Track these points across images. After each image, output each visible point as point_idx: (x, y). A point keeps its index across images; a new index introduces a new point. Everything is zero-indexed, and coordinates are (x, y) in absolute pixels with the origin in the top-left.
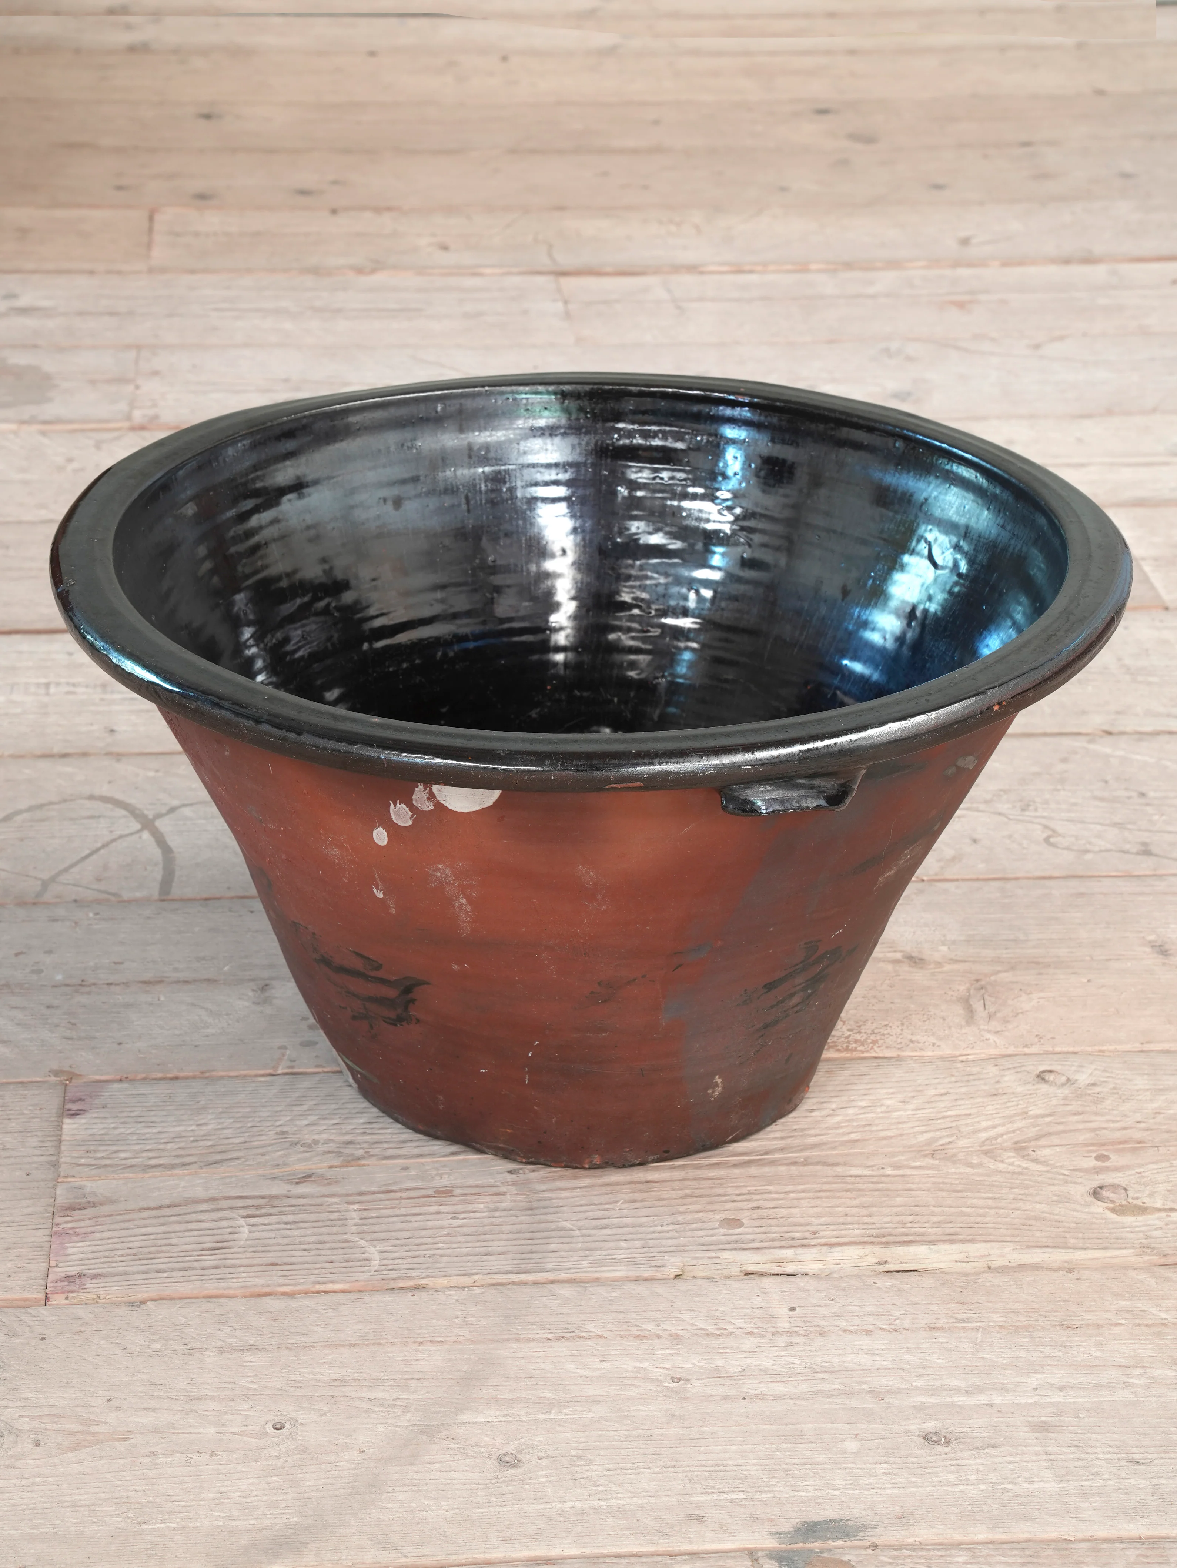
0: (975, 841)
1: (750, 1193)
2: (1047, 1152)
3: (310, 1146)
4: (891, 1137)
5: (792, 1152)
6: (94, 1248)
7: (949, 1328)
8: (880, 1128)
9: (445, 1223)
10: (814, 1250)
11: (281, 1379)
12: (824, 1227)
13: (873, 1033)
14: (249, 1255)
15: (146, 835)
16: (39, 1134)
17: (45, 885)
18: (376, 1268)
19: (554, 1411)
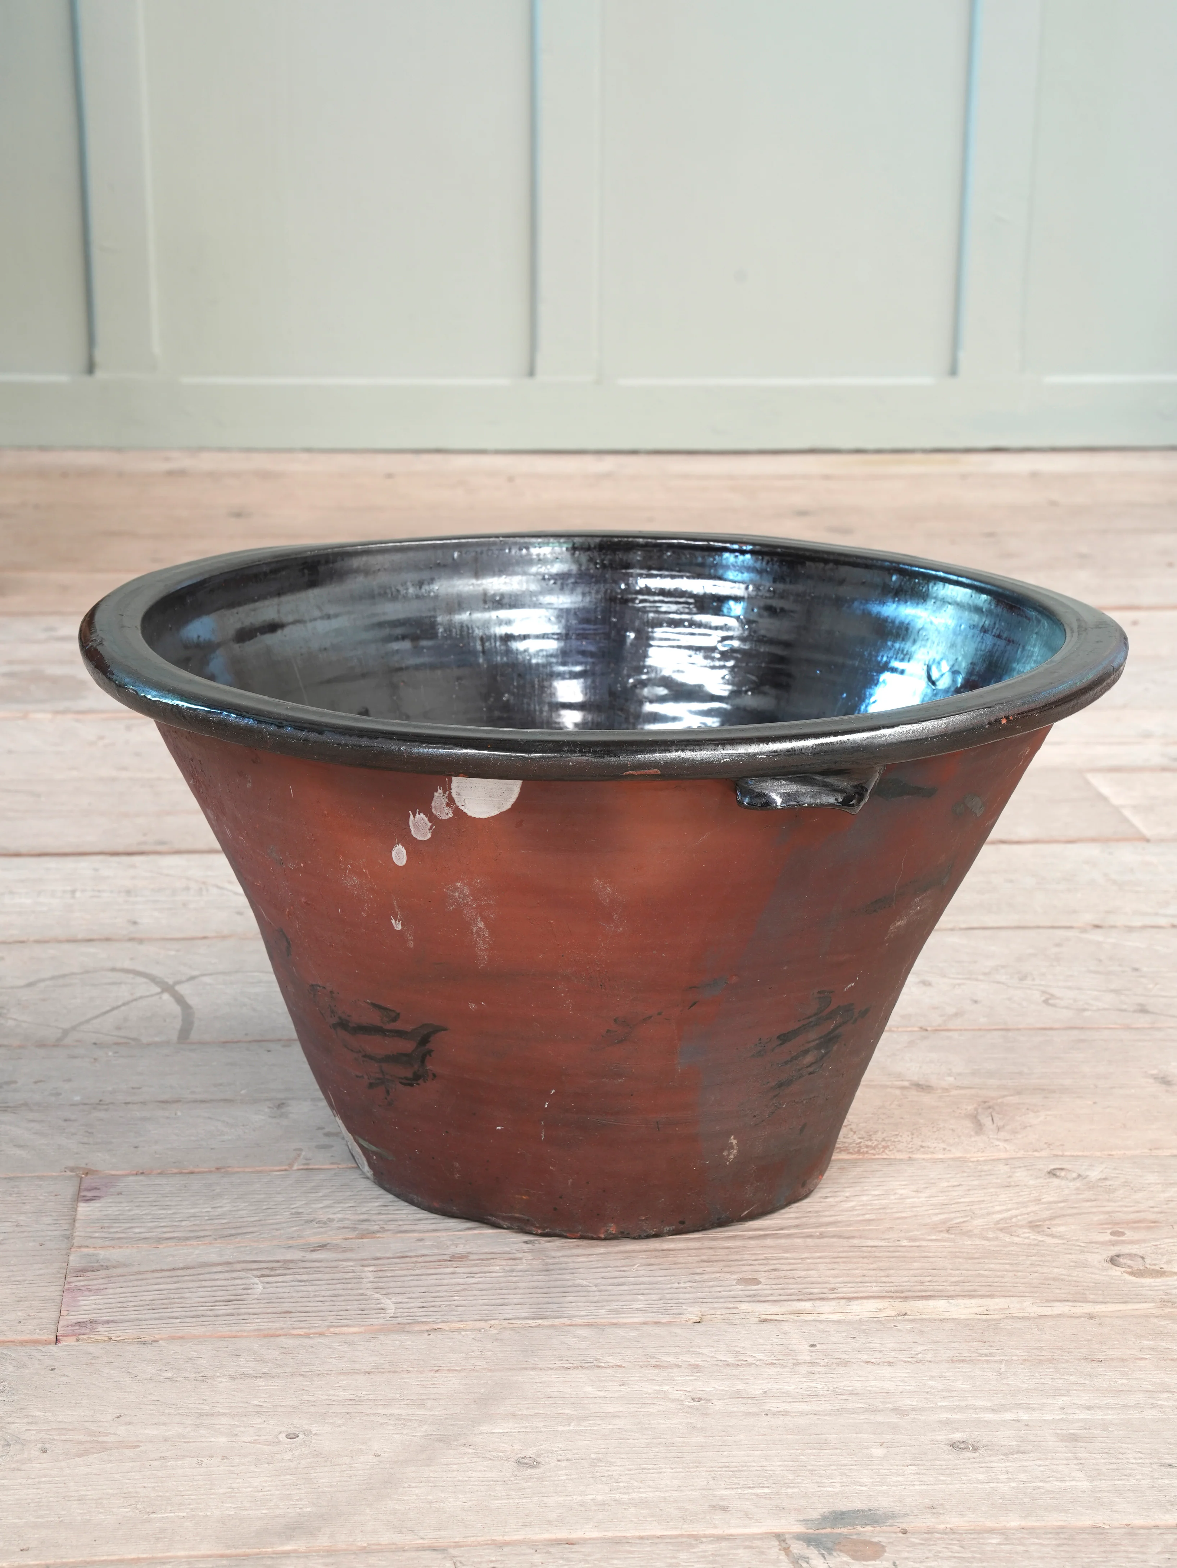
0: (976, 1002)
1: (766, 1259)
2: (1062, 1229)
3: (325, 1223)
4: (906, 1218)
5: (807, 1228)
6: (106, 1301)
7: (972, 1361)
8: (894, 1210)
9: (461, 1281)
10: (833, 1303)
11: (295, 1399)
12: (842, 1285)
13: (884, 1140)
14: (263, 1306)
15: (166, 996)
16: (54, 1214)
17: (66, 1033)
18: (391, 1315)
19: (573, 1424)
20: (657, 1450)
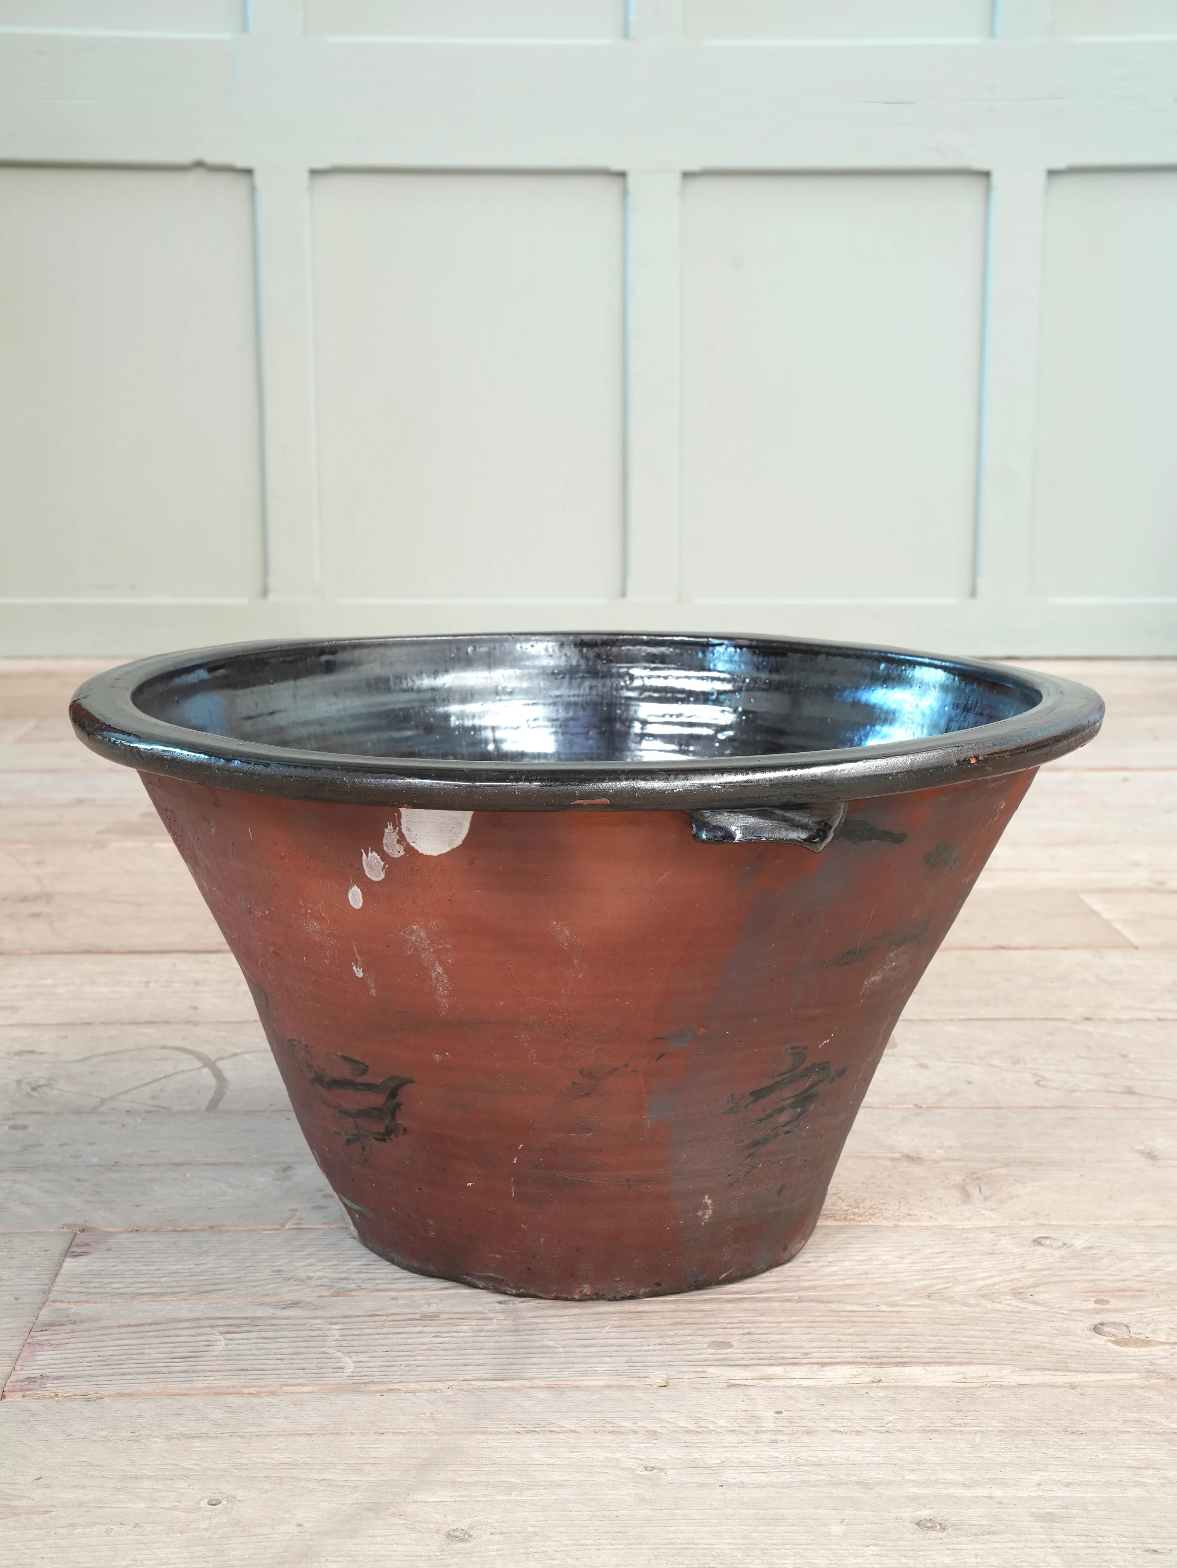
1: (741, 1322)
2: (1045, 1296)
3: (303, 1281)
4: (887, 1283)
5: (786, 1292)
6: (64, 1356)
7: (945, 1431)
8: (876, 1276)
9: (427, 1340)
10: (805, 1368)
12: (816, 1350)
13: (871, 1208)
14: (220, 1363)
15: (206, 1071)
16: (38, 1269)
17: (103, 1101)
18: (348, 1374)
19: (514, 1493)
20: (599, 1523)
